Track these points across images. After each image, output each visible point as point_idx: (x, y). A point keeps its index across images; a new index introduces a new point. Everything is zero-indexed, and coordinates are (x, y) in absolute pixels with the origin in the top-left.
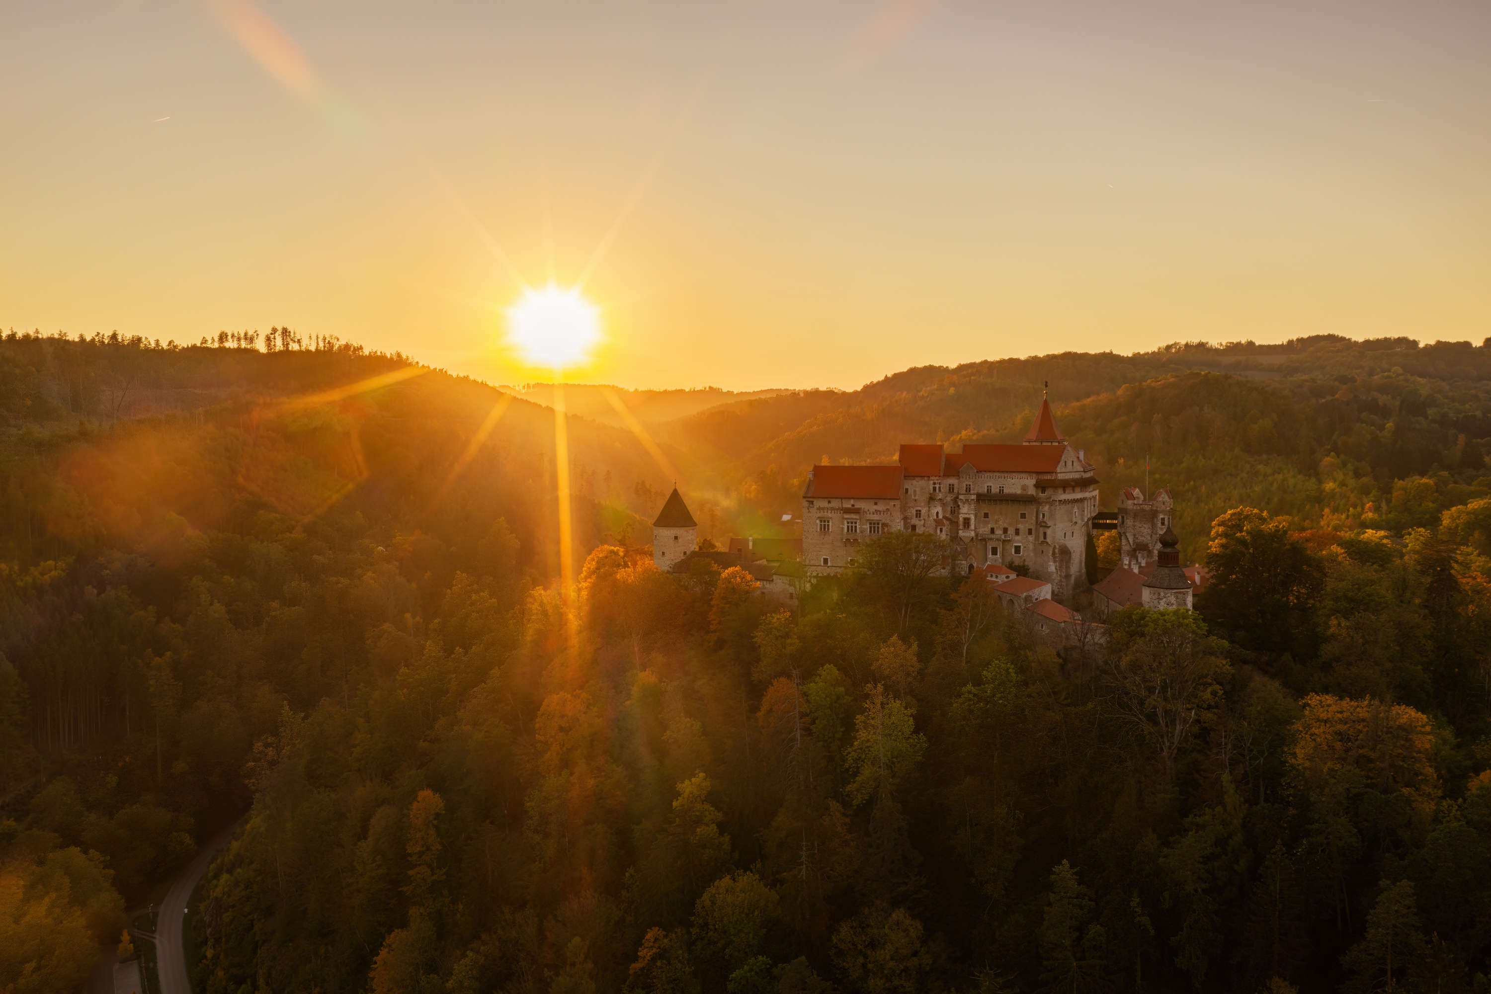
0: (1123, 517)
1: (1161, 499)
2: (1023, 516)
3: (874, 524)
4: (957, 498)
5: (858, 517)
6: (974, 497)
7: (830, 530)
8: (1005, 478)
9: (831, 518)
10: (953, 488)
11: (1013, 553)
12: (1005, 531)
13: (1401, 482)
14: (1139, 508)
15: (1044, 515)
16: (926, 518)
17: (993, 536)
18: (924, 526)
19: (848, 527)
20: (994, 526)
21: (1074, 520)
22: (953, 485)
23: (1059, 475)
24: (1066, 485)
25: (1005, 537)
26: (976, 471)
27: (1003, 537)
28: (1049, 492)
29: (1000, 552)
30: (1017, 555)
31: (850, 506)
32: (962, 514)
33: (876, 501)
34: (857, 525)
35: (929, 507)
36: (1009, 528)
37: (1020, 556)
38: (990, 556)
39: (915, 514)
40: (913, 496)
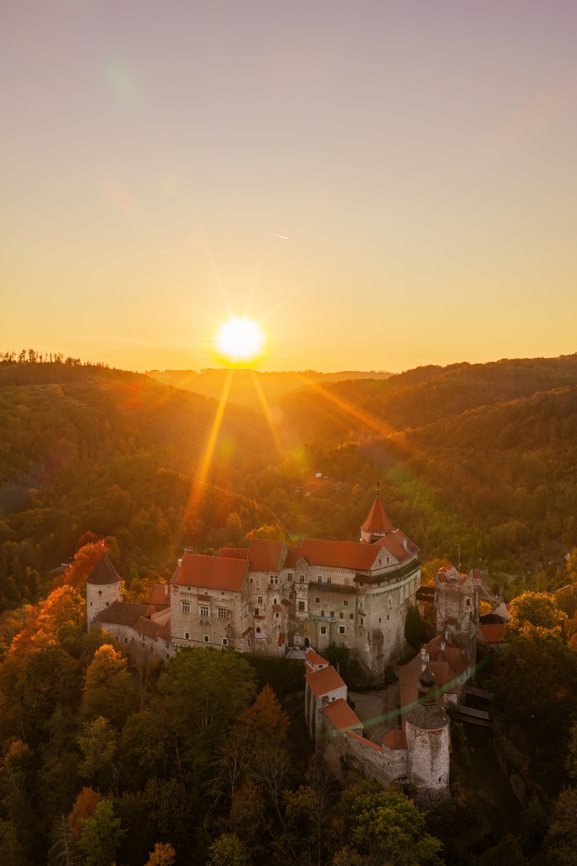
0: (437, 595)
2: (346, 603)
3: (222, 610)
4: (294, 585)
5: (208, 604)
6: (306, 586)
7: (190, 611)
8: (332, 571)
9: (191, 602)
10: (291, 577)
11: (339, 632)
12: (332, 614)
15: (362, 604)
16: (266, 604)
18: (265, 610)
19: (202, 611)
20: (324, 610)
21: (389, 606)
22: (291, 575)
25: (331, 620)
26: (308, 564)
28: (365, 586)
29: (328, 631)
30: (342, 634)
31: (204, 594)
32: (299, 598)
33: (223, 592)
34: (209, 610)
35: (268, 596)
36: (335, 612)
37: (344, 634)
38: (320, 634)
39: (258, 600)
40: (256, 586)
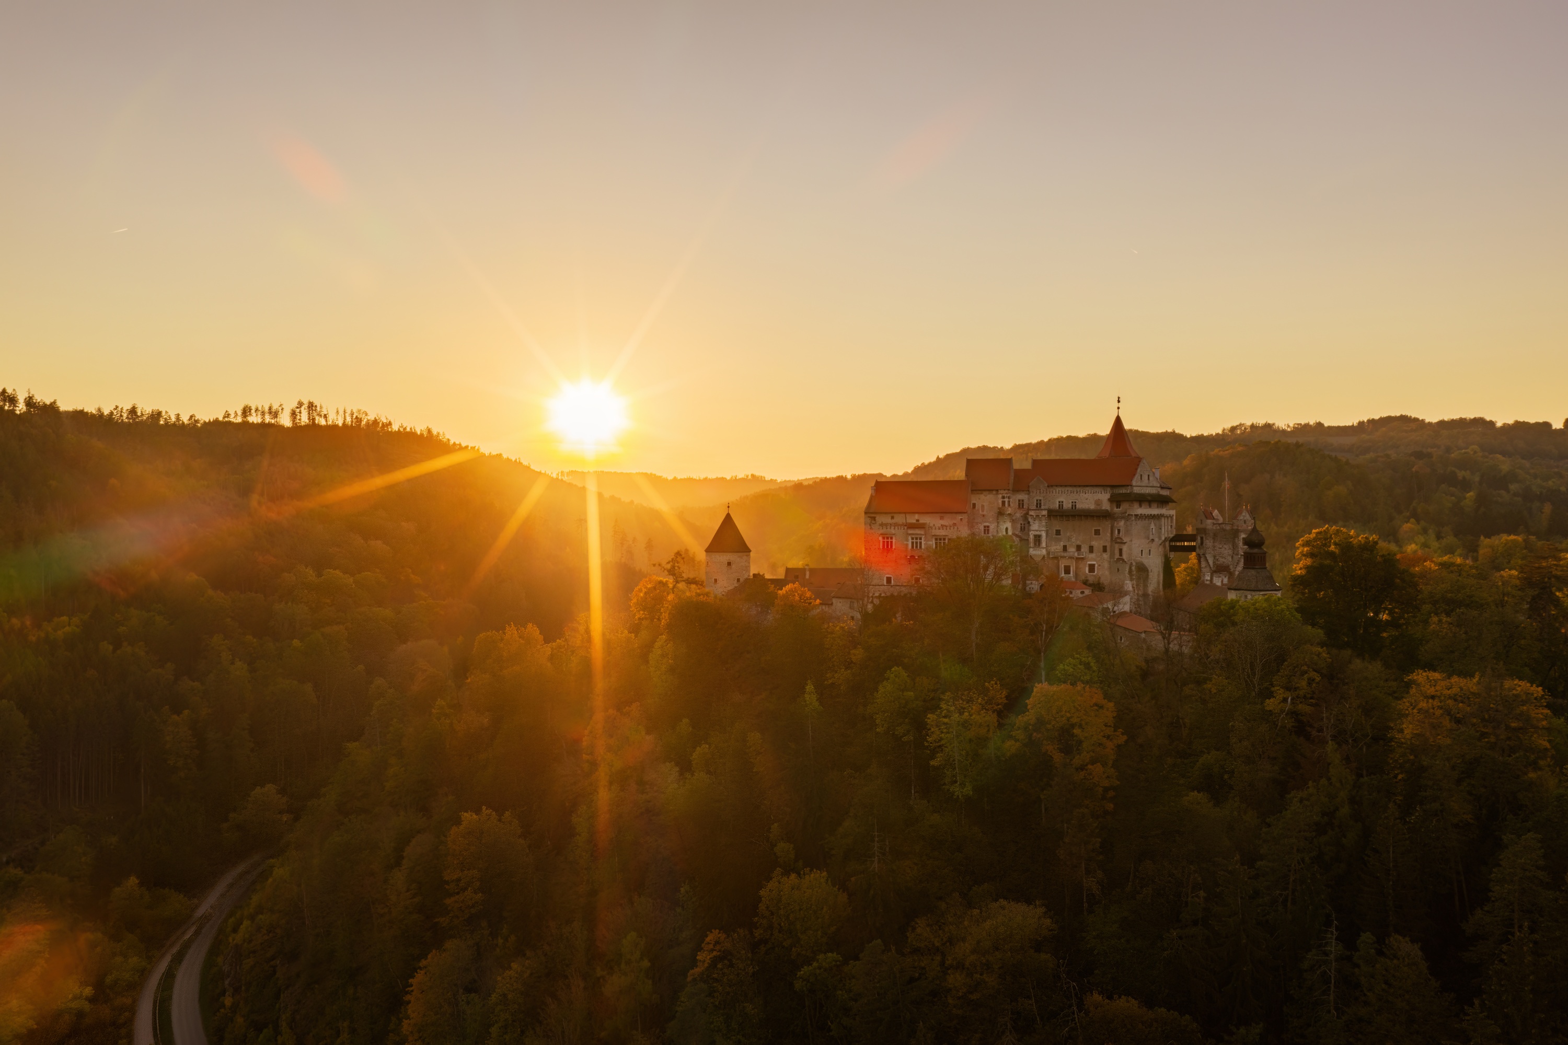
0: (1202, 538)
1: (1242, 518)
2: (1097, 532)
3: (940, 539)
4: (1027, 514)
5: (922, 532)
6: (1045, 513)
7: (894, 547)
8: (1077, 492)
9: (895, 534)
10: (1023, 504)
11: (1087, 571)
12: (1079, 548)
13: (1488, 540)
14: (1218, 528)
15: (1119, 531)
16: (995, 534)
17: (1065, 554)
19: (913, 543)
20: (1067, 544)
21: (1151, 537)
22: (1023, 501)
23: (1135, 488)
24: (1142, 500)
25: (1078, 555)
26: (1046, 485)
27: (1076, 554)
28: (1124, 506)
29: (1073, 572)
30: (1091, 574)
31: (915, 521)
32: (1033, 530)
33: (942, 515)
34: (923, 541)
35: (998, 523)
36: (1082, 546)
37: (1095, 574)
38: (1063, 575)
39: (983, 530)
40: (981, 511)
